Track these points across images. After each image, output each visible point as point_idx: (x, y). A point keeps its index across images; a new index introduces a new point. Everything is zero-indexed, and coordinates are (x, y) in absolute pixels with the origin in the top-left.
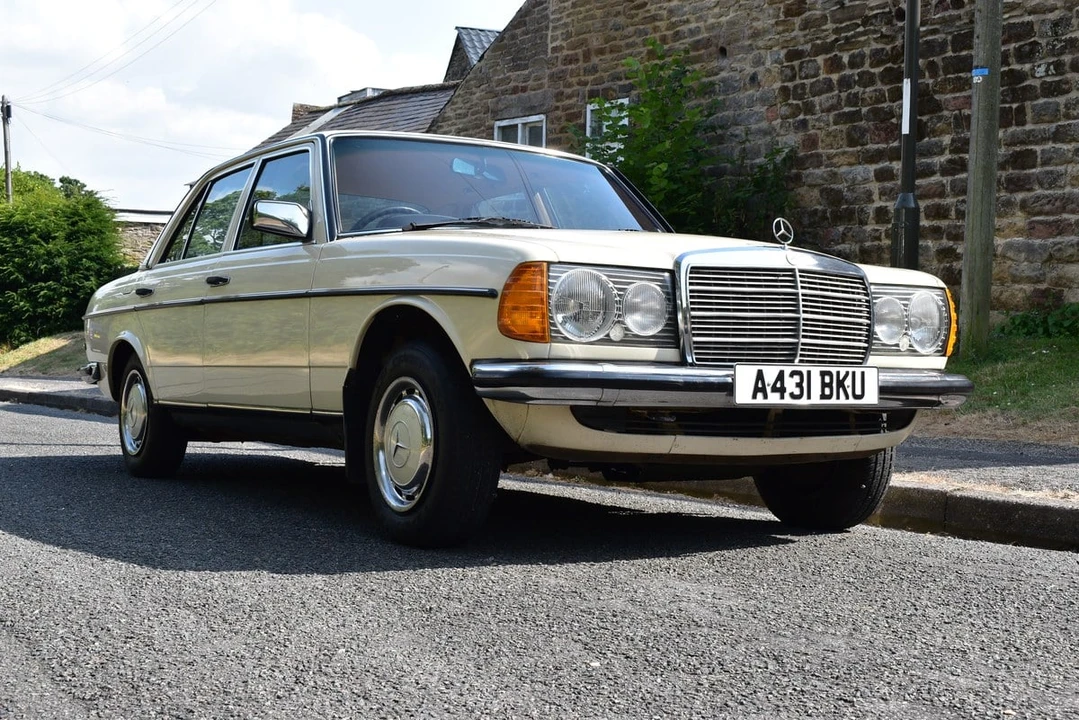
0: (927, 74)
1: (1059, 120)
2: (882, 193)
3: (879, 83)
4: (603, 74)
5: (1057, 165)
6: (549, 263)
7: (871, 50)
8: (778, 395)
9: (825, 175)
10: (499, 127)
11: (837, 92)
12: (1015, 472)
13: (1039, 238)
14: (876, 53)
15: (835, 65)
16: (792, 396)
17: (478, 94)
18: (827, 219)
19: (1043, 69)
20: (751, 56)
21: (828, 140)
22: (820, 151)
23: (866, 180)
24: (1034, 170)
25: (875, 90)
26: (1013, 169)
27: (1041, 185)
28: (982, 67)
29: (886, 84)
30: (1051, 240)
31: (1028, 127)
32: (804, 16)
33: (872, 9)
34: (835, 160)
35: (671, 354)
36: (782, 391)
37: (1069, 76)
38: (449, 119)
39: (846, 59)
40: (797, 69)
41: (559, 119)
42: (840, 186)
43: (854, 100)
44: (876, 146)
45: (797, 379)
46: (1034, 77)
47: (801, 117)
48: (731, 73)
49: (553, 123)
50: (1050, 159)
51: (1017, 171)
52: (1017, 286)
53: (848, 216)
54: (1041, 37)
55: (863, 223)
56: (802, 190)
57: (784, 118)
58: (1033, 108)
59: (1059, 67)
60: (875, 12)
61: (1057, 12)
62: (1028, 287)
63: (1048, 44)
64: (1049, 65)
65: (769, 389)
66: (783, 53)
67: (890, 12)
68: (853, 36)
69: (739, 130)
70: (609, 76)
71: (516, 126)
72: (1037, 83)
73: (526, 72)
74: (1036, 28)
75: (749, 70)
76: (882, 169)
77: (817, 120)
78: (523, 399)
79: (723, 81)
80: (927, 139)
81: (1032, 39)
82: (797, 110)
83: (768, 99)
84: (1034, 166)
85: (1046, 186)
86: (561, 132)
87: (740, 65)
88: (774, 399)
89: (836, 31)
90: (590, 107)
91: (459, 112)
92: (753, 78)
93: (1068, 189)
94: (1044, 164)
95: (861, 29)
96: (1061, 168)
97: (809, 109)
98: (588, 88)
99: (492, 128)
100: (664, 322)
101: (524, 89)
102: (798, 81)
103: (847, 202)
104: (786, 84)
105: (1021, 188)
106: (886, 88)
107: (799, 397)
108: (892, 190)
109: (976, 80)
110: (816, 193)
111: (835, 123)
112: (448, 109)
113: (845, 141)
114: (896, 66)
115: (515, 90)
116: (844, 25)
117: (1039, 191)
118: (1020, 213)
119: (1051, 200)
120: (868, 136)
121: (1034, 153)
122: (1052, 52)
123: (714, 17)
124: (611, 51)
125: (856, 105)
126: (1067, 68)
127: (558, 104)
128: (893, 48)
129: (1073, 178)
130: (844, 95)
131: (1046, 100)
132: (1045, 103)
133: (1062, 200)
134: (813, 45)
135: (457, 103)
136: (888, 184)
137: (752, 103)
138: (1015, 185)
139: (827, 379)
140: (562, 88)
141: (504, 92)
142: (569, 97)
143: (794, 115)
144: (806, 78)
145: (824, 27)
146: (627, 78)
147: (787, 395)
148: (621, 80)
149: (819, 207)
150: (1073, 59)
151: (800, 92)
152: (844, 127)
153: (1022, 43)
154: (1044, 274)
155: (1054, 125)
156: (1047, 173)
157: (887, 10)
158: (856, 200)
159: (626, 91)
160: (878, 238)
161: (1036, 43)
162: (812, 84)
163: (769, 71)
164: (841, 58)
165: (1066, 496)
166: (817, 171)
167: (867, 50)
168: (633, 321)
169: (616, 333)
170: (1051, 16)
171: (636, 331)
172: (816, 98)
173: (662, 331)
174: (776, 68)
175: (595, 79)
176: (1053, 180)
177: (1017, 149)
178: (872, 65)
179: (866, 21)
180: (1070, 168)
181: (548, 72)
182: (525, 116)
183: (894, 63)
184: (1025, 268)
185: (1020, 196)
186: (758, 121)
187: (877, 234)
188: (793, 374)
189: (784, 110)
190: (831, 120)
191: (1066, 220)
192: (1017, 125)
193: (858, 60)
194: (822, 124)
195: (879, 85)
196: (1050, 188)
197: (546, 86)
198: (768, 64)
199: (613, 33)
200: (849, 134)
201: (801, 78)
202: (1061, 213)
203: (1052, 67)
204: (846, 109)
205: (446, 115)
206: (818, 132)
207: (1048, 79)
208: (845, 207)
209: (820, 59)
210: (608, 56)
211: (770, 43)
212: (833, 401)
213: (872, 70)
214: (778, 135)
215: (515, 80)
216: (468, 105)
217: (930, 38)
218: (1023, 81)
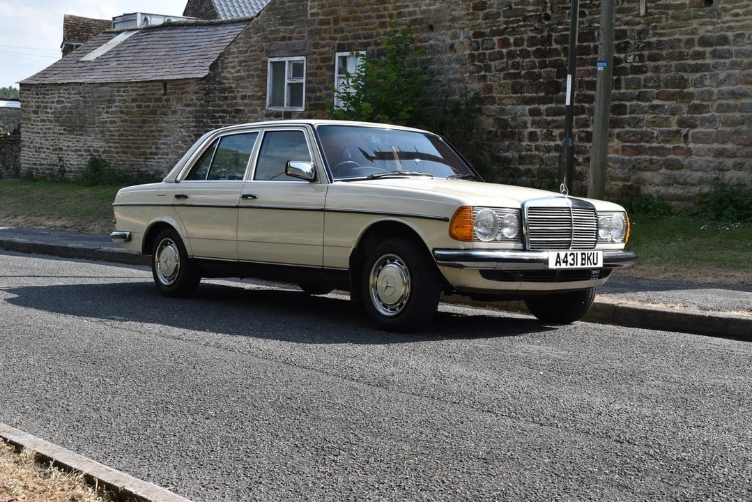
0: (562, 54)
1: (640, 88)
2: (533, 123)
3: (532, 57)
4: (348, 34)
5: (638, 114)
6: (473, 207)
7: (528, 37)
8: (565, 264)
9: (498, 110)
10: (271, 62)
11: (505, 60)
12: (642, 295)
13: (627, 155)
14: (531, 39)
15: (505, 43)
16: (571, 264)
17: (255, 39)
18: (498, 136)
19: (632, 57)
20: (450, 33)
21: (500, 89)
22: (494, 95)
23: (523, 115)
24: (625, 116)
25: (530, 61)
26: (613, 114)
27: (629, 126)
28: (603, 62)
29: (537, 58)
30: (634, 157)
31: (622, 91)
32: (485, 11)
33: (529, 12)
34: (504, 101)
35: (520, 246)
36: (566, 262)
37: (647, 63)
38: (233, 53)
39: (512, 41)
40: (480, 43)
41: (315, 60)
42: (507, 117)
43: (516, 66)
44: (530, 95)
45: (572, 257)
46: (626, 62)
47: (483, 73)
48: (437, 42)
49: (311, 62)
50: (635, 111)
51: (615, 116)
52: (613, 182)
53: (512, 136)
54: (631, 39)
55: (521, 140)
56: (483, 118)
57: (472, 73)
58: (626, 79)
59: (641, 57)
60: (531, 14)
61: (641, 26)
62: (620, 184)
63: (635, 43)
64: (635, 56)
65: (561, 261)
66: (471, 33)
67: (541, 15)
68: (517, 27)
69: (441, 78)
70: (352, 36)
71: (285, 62)
72: (628, 66)
73: (292, 27)
74: (628, 33)
75: (449, 41)
76: (533, 109)
77: (493, 76)
78: (462, 267)
79: (432, 46)
80: (561, 93)
81: (626, 40)
82: (479, 69)
83: (461, 60)
84: (625, 114)
85: (632, 126)
86: (317, 69)
87: (443, 38)
88: (563, 266)
89: (506, 23)
90: (338, 54)
91: (240, 49)
92: (452, 47)
93: (644, 129)
94: (631, 113)
95: (522, 23)
96: (641, 116)
97: (488, 68)
98: (337, 42)
99: (266, 62)
100: (517, 232)
101: (290, 39)
102: (481, 51)
103: (511, 127)
104: (473, 52)
105: (618, 126)
106: (537, 60)
107: (573, 265)
108: (539, 121)
109: (599, 69)
110: (491, 120)
111: (504, 79)
112: (232, 46)
113: (510, 90)
114: (543, 48)
115: (283, 39)
116: (511, 19)
117: (628, 129)
118: (616, 140)
119: (634, 134)
120: (525, 88)
121: (626, 106)
122: (637, 49)
123: (426, 5)
124: (354, 20)
125: (518, 69)
126: (646, 58)
127: (315, 50)
128: (542, 37)
129: (648, 122)
130: (510, 62)
131: (633, 76)
132: (633, 78)
133: (641, 135)
134: (491, 30)
135: (239, 43)
136: (537, 118)
137: (450, 62)
138: (615, 124)
139: (584, 256)
140: (318, 40)
141: (275, 39)
142: (324, 46)
143: (478, 72)
144: (486, 49)
145: (499, 20)
146: (365, 38)
147: (568, 264)
148: (360, 39)
149: (493, 129)
150: (649, 54)
151: (482, 57)
152: (510, 82)
153: (620, 42)
154: (630, 176)
155: (638, 91)
156: (633, 118)
157: (539, 13)
158: (516, 127)
159: (364, 46)
160: (531, 150)
161: (628, 42)
162: (490, 54)
163: (462, 43)
164: (509, 39)
165: (672, 307)
166: (492, 107)
167: (525, 36)
168: (506, 231)
169: (499, 237)
170: (637, 28)
171: (506, 236)
172: (492, 63)
173: (517, 236)
174: (466, 42)
175: (342, 37)
176: (636, 122)
177: (616, 103)
178: (528, 46)
179: (525, 19)
180: (646, 116)
181: (307, 29)
182: (290, 56)
183: (542, 46)
184: (619, 172)
185: (617, 130)
186: (454, 74)
187: (530, 148)
188: (571, 255)
189: (472, 68)
190: (502, 77)
191: (643, 146)
192: (616, 89)
193: (520, 41)
194: (496, 79)
195: (532, 58)
196: (634, 127)
197: (307, 37)
198: (461, 38)
199: (355, 8)
200: (513, 86)
201: (483, 49)
202: (640, 142)
203: (637, 57)
204: (512, 71)
205: (231, 50)
206: (493, 83)
207: (635, 64)
208: (510, 130)
209: (495, 39)
210: (351, 23)
211: (463, 26)
212: (586, 266)
213: (529, 49)
214: (467, 83)
215: (283, 32)
216: (248, 45)
217: (564, 33)
218: (620, 64)
